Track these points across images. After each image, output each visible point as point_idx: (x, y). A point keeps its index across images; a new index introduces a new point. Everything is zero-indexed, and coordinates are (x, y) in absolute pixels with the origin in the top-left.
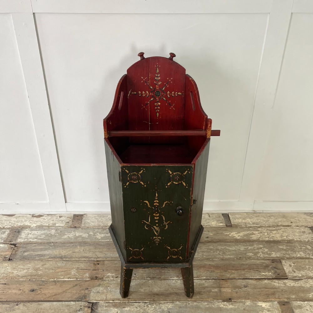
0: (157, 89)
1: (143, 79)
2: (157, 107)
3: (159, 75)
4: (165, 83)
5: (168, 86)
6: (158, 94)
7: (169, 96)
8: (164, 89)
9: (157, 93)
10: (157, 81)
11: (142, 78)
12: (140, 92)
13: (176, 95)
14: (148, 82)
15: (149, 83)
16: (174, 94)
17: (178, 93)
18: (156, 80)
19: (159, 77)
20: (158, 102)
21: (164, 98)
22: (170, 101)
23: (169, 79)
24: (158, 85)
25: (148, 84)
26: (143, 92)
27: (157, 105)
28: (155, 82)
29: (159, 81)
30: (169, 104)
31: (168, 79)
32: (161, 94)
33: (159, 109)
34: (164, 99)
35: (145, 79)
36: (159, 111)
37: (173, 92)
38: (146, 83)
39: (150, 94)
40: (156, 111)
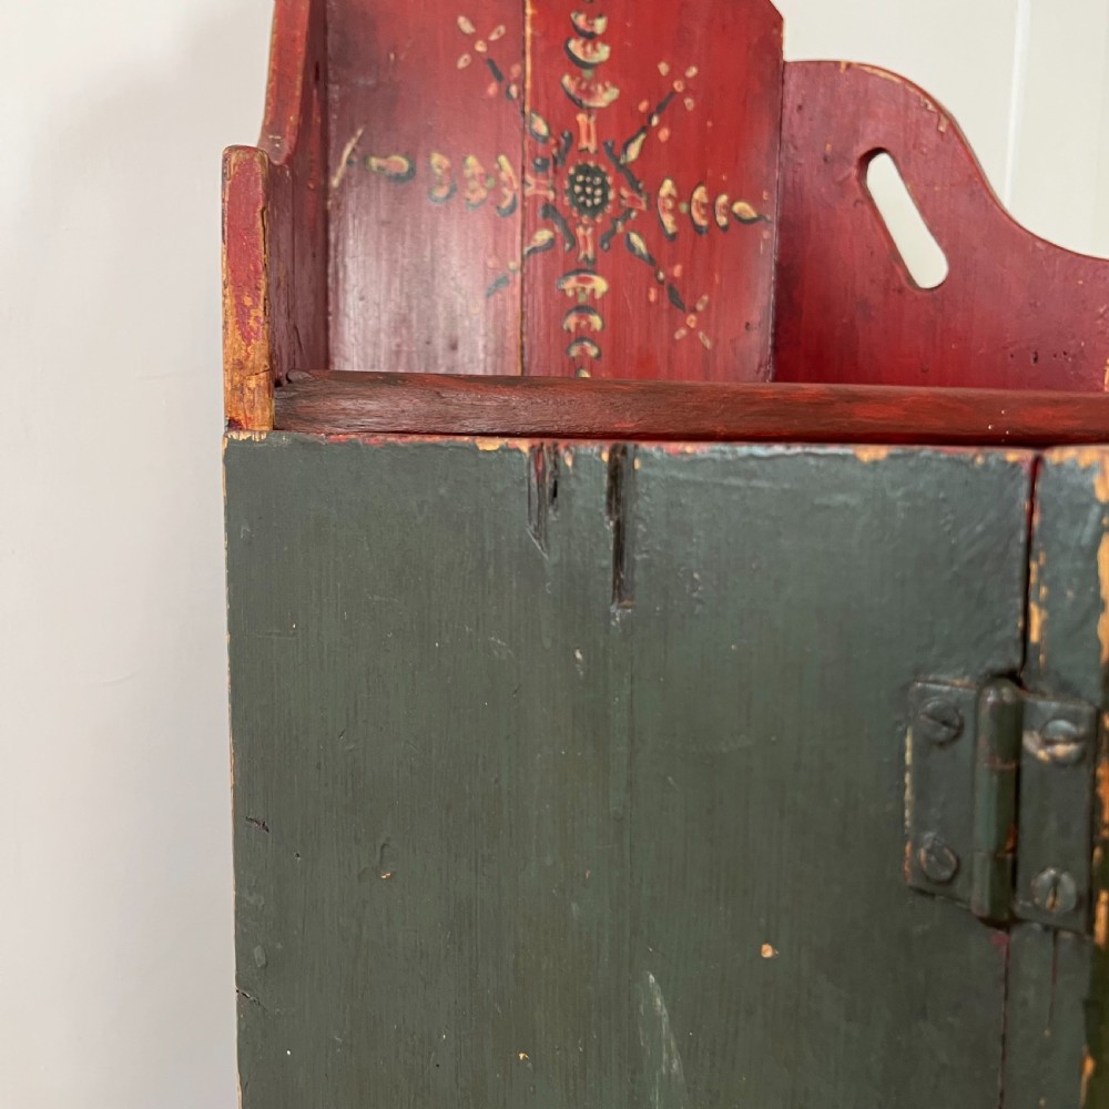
0: (584, 144)
1: (473, 38)
2: (583, 310)
3: (600, 25)
4: (643, 106)
5: (664, 134)
6: (592, 196)
7: (668, 222)
8: (633, 152)
9: (584, 184)
10: (588, 74)
11: (465, 25)
12: (446, 163)
13: (722, 220)
14: (516, 70)
15: (521, 82)
16: (710, 208)
17: (732, 202)
18: (577, 65)
19: (605, 38)
20: (592, 267)
21: (635, 238)
22: (677, 270)
23: (672, 76)
24: (589, 111)
25: (514, 90)
26: (471, 160)
27: (582, 299)
28: (566, 80)
29: (596, 80)
30: (671, 288)
31: (663, 68)
32: (611, 195)
33: (593, 338)
34: (631, 247)
35: (489, 44)
36: (593, 351)
37: (700, 194)
38: (499, 77)
39: (529, 191)
40: (575, 351)
